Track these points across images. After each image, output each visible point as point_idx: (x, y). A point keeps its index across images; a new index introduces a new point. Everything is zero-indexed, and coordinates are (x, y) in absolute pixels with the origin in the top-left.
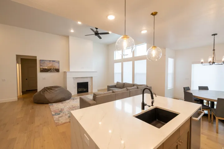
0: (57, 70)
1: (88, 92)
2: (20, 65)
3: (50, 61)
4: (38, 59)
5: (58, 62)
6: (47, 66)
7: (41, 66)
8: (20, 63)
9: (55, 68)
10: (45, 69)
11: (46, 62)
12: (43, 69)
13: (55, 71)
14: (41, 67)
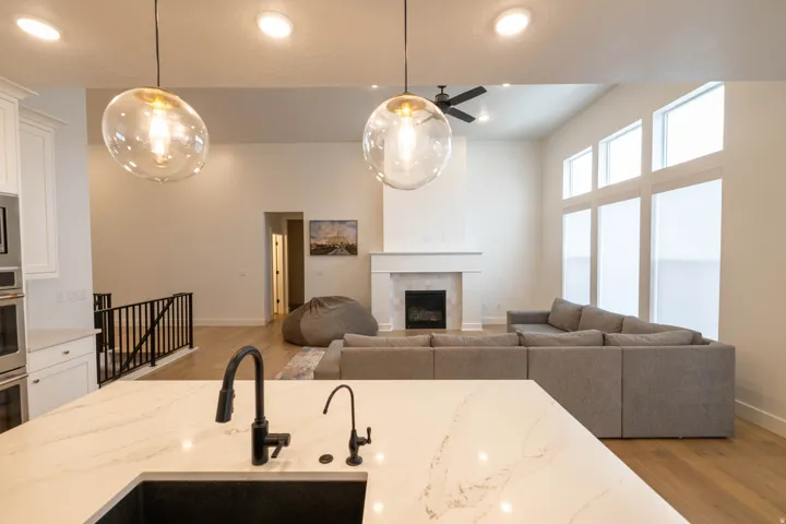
0: (352, 250)
1: (444, 327)
2: (286, 237)
3: (333, 222)
4: (306, 219)
5: (354, 224)
6: (325, 238)
7: (311, 237)
8: (286, 231)
9: (345, 242)
10: (322, 246)
11: (323, 227)
12: (318, 246)
13: (346, 252)
14: (313, 241)
